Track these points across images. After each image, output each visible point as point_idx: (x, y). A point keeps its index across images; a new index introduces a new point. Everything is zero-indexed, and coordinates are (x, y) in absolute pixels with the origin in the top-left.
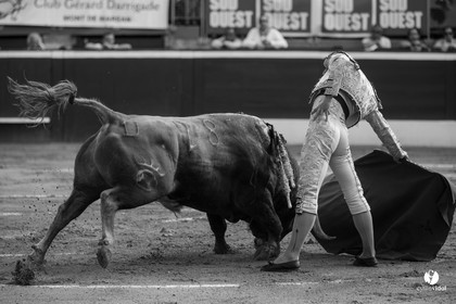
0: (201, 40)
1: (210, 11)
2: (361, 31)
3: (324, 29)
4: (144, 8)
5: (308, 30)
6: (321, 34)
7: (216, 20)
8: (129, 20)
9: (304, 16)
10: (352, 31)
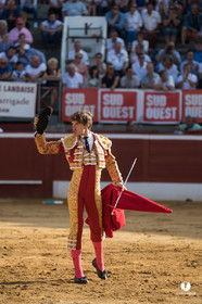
0: (59, 126)
1: (65, 105)
2: (171, 120)
3: (145, 118)
4: (18, 102)
5: (134, 119)
6: (143, 122)
7: (69, 112)
8: (7, 111)
9: (132, 109)
10: (165, 120)
